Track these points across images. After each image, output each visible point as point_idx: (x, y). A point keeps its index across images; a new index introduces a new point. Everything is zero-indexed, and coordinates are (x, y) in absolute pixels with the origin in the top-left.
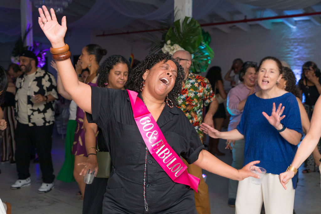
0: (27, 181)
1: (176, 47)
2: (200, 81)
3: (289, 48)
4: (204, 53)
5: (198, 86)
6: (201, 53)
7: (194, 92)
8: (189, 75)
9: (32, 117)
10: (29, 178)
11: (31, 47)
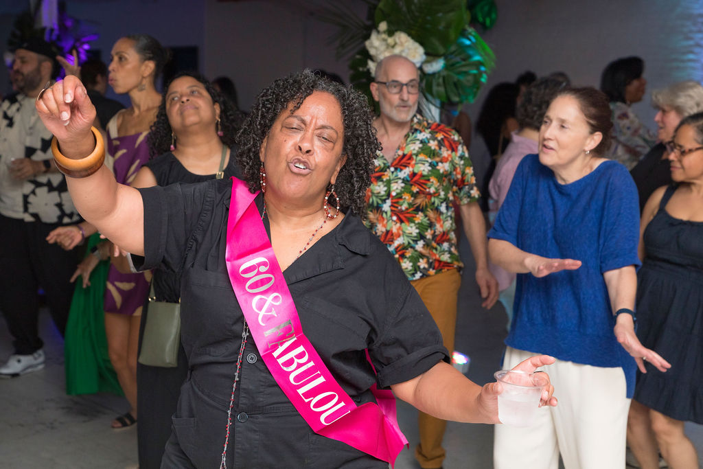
0: (35, 359)
1: (399, 38)
2: (442, 137)
3: (691, 39)
4: (470, 57)
5: (437, 148)
6: (462, 56)
7: (430, 160)
8: (415, 120)
9: (31, 199)
10: (40, 352)
11: (52, 30)
